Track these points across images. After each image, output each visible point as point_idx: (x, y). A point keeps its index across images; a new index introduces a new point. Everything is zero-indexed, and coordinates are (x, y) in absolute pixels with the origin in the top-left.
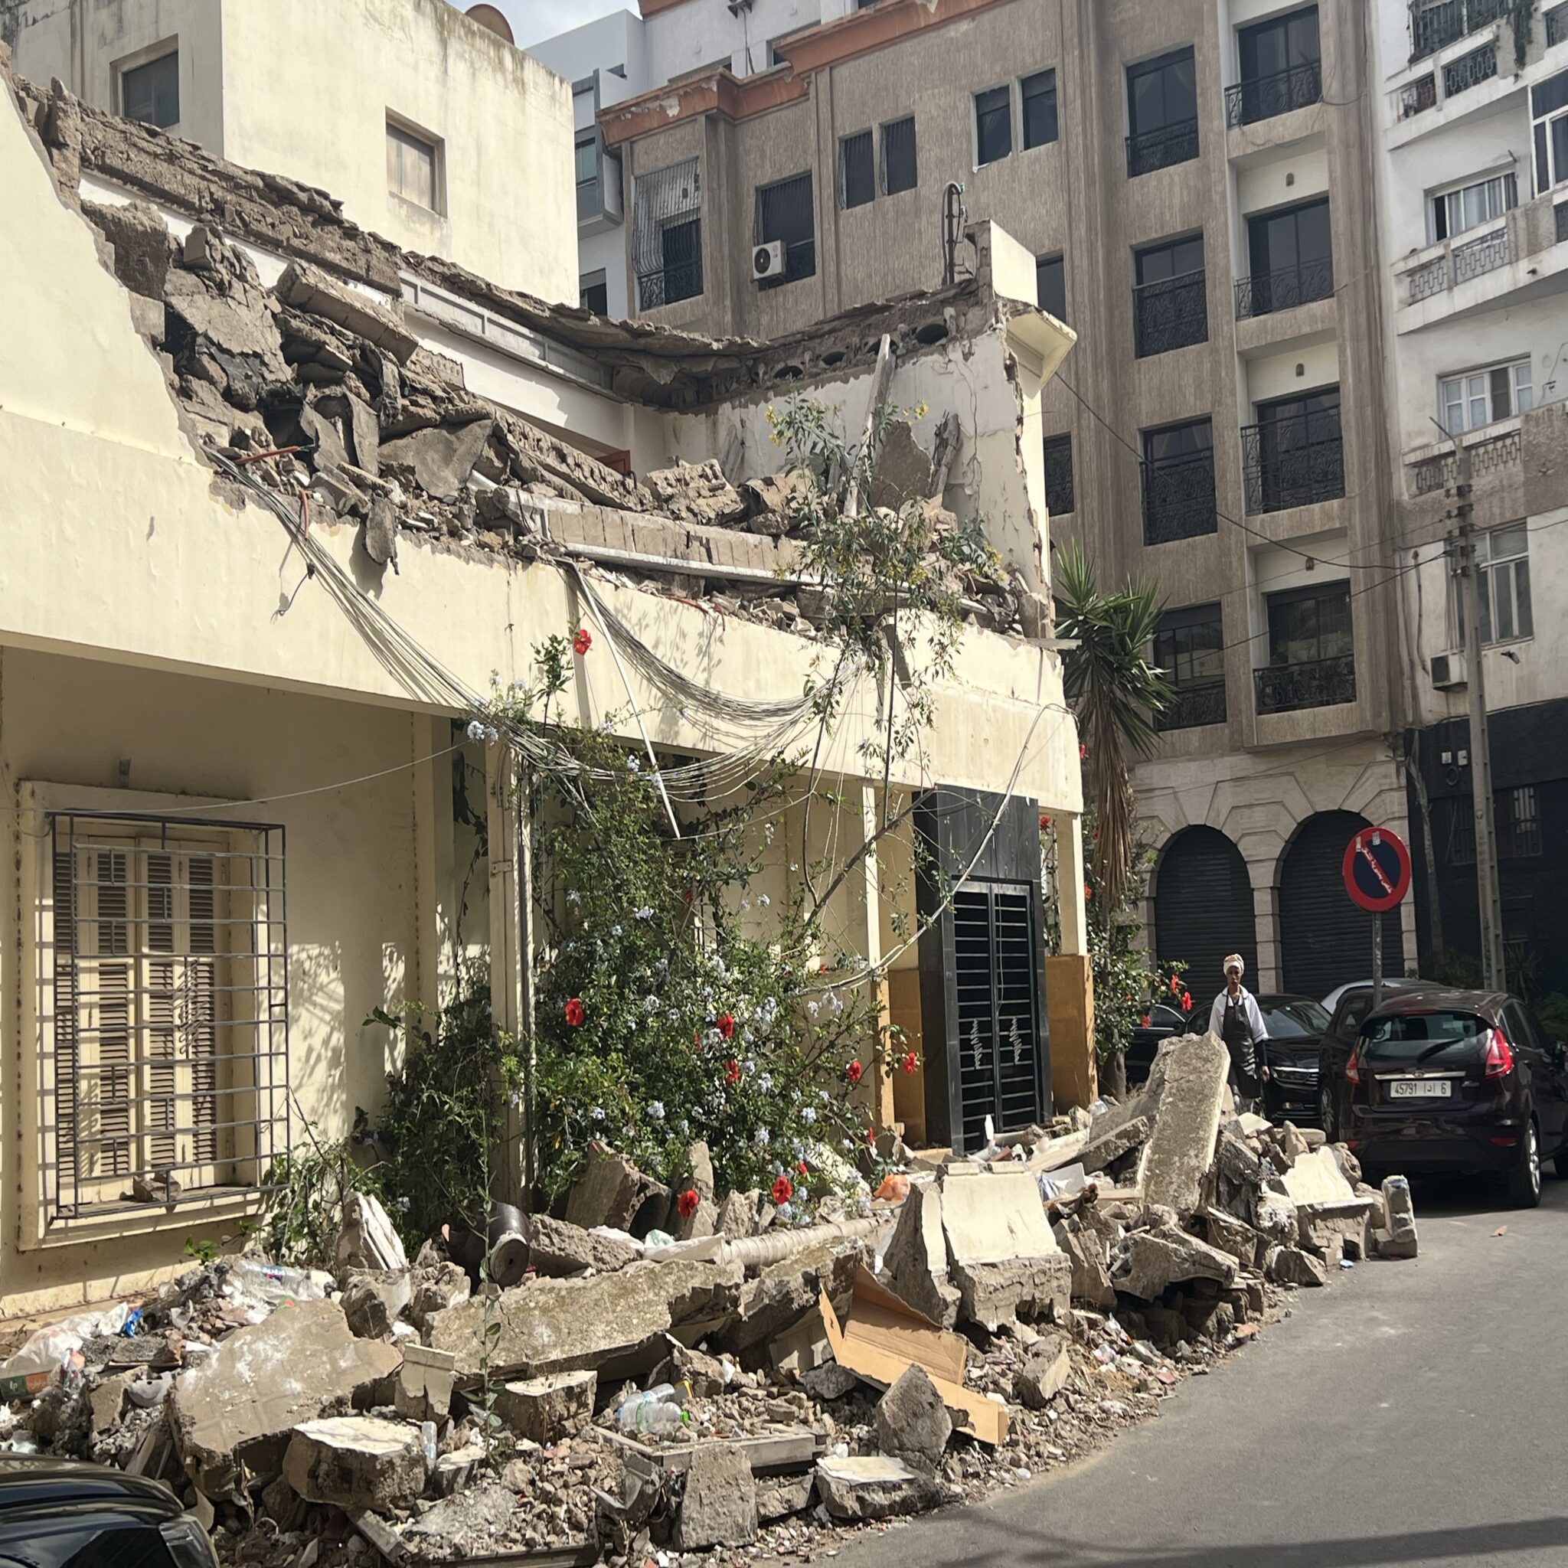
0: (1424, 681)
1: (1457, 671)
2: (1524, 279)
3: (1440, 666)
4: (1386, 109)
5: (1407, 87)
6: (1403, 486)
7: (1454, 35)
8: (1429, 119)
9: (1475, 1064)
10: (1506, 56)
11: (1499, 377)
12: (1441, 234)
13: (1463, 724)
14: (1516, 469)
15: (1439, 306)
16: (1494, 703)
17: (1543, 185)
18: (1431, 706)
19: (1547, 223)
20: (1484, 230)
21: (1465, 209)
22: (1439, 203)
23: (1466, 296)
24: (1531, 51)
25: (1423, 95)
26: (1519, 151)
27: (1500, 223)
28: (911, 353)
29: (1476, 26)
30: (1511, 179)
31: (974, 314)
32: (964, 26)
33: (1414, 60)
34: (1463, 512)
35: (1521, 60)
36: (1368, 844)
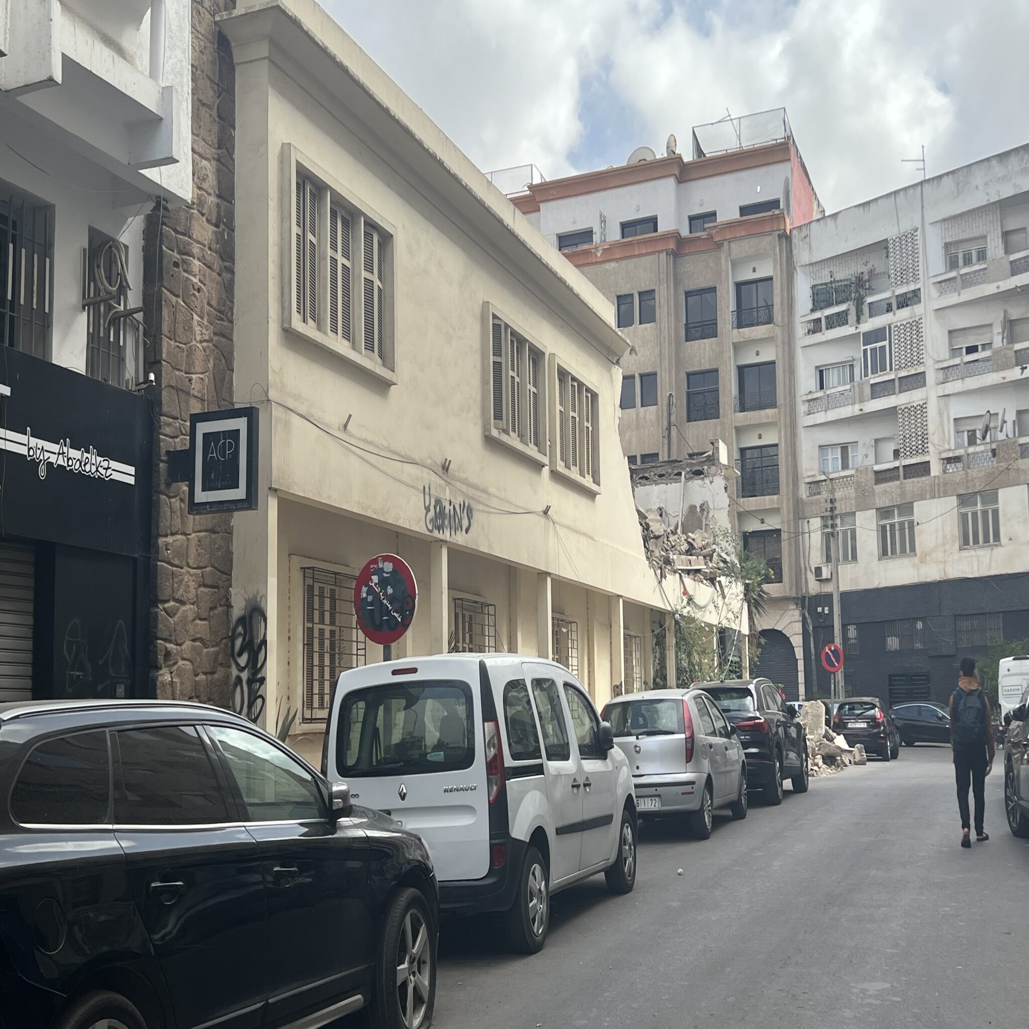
0: (811, 577)
1: (825, 574)
2: (858, 413)
3: (818, 571)
4: (800, 330)
5: (809, 322)
6: (803, 492)
7: (829, 305)
8: (818, 337)
9: (873, 718)
10: (852, 317)
11: (844, 449)
12: (822, 388)
13: (829, 596)
14: (851, 492)
15: (820, 418)
16: (843, 588)
17: (866, 375)
18: (814, 587)
19: (867, 391)
20: (841, 389)
21: (832, 377)
22: (821, 372)
23: (832, 415)
24: (862, 317)
25: (815, 327)
26: (856, 356)
27: (848, 387)
28: (691, 478)
29: (838, 303)
30: (852, 366)
31: (713, 468)
33: (812, 311)
34: (832, 510)
35: (858, 321)
36: (830, 649)
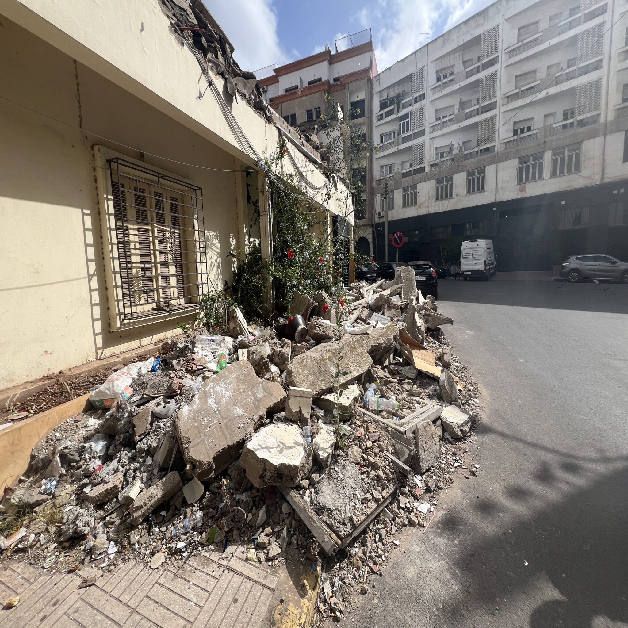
0: (376, 216)
1: (382, 215)
2: (396, 150)
3: (379, 214)
4: (375, 119)
5: (378, 116)
6: (374, 184)
7: (387, 107)
8: (382, 121)
9: (430, 274)
10: (395, 111)
11: (390, 167)
12: (382, 142)
13: (383, 223)
14: (393, 182)
15: (382, 154)
16: (388, 220)
17: (400, 134)
18: (377, 220)
19: (400, 140)
20: (390, 141)
21: (386, 138)
22: (382, 137)
23: (386, 153)
24: (400, 110)
25: (381, 117)
26: (396, 128)
27: (393, 140)
28: (321, 130)
29: (390, 106)
30: (394, 133)
31: (334, 122)
32: (305, 98)
33: (380, 111)
34: (386, 188)
35: (398, 112)
36: (397, 235)
